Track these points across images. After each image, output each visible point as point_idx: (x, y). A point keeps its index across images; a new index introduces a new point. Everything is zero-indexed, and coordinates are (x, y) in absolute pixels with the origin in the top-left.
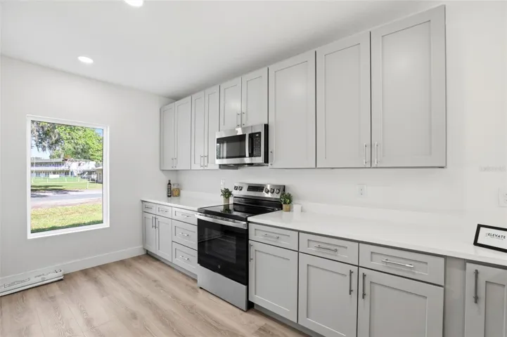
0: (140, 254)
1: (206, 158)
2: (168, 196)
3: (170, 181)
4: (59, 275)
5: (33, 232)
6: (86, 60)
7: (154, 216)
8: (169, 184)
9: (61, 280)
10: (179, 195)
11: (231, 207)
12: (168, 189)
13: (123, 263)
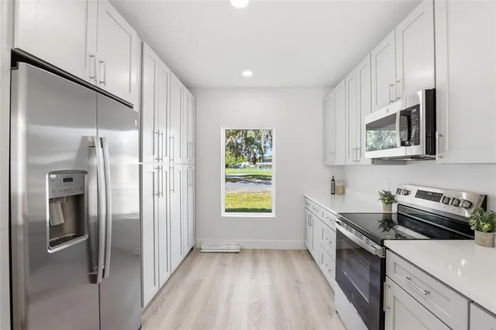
0: (301, 248)
1: (359, 151)
2: (332, 193)
3: (333, 177)
4: (235, 248)
5: (227, 211)
6: (247, 74)
7: (310, 213)
8: (333, 180)
9: (237, 253)
10: (344, 193)
11: (394, 218)
12: (332, 185)
13: (284, 252)
